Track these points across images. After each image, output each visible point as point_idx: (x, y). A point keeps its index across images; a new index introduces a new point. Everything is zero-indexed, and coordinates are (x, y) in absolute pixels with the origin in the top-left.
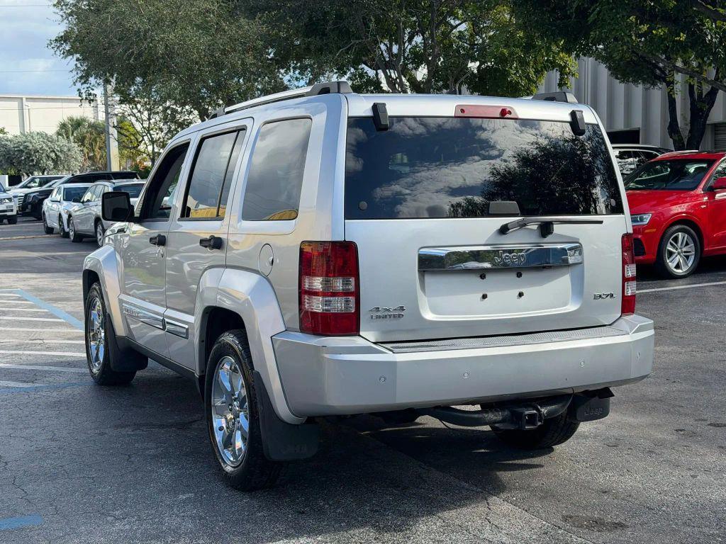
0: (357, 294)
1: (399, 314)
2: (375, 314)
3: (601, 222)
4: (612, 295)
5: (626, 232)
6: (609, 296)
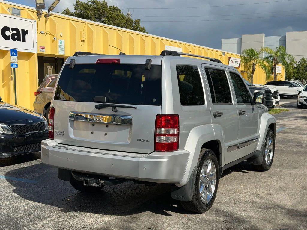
1: (63, 134)
2: (57, 133)
5: (160, 114)
6: (146, 141)
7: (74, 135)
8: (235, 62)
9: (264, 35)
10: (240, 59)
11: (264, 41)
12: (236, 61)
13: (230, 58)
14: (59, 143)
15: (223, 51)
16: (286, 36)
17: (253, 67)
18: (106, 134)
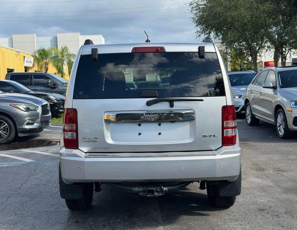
0: (76, 131)
1: (95, 140)
2: (85, 140)
3: (202, 100)
4: (214, 136)
5: (226, 105)
6: (213, 136)
7: (113, 139)
8: (29, 62)
9: (35, 35)
10: (33, 59)
11: (35, 41)
12: (30, 60)
13: (24, 57)
14: (86, 153)
15: (17, 50)
16: (57, 37)
17: (46, 67)
18: (160, 134)
